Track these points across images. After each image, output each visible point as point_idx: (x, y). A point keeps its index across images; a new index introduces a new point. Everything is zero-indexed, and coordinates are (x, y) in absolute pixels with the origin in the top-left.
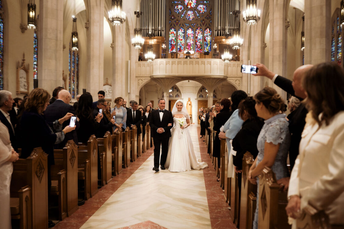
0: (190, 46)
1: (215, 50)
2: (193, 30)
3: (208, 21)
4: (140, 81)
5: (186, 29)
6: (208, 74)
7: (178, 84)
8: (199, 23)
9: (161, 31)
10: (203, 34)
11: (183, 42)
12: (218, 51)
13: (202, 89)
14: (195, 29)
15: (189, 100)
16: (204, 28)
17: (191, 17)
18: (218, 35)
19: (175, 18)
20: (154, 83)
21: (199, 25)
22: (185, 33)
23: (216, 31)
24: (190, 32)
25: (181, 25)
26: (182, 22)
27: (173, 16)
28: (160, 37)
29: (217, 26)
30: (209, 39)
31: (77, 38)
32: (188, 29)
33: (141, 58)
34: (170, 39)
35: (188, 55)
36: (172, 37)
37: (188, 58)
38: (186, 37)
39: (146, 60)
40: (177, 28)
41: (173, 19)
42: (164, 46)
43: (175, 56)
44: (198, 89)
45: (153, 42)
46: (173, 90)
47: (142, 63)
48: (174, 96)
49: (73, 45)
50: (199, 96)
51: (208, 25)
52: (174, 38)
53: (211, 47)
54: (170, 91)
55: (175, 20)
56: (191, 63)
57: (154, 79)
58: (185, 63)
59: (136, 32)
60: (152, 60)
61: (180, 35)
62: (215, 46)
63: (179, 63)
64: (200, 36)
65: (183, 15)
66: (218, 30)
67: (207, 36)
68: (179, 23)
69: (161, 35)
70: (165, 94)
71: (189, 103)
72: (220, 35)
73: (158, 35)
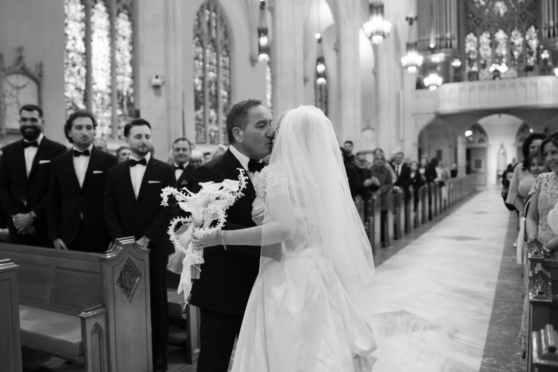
0: (501, 58)
1: (546, 60)
2: (505, 31)
3: (531, 15)
4: (419, 122)
5: (493, 31)
6: (531, 102)
7: (482, 122)
8: (516, 19)
9: (451, 39)
10: (524, 36)
11: (489, 53)
12: (550, 63)
13: (524, 128)
14: (508, 29)
15: (502, 146)
16: (524, 26)
17: (502, 12)
18: (549, 36)
19: (474, 16)
20: (441, 122)
21: (516, 23)
22: (492, 37)
23: (545, 29)
24: (500, 35)
25: (486, 27)
26: (486, 21)
27: (471, 13)
28: (449, 50)
29: (547, 21)
30: (534, 43)
31: (324, 64)
32: (497, 31)
33: (420, 86)
34: (467, 51)
35: (497, 74)
36: (470, 47)
37: (497, 79)
38: (494, 44)
39: (428, 88)
40: (478, 31)
41: (470, 19)
42: (457, 63)
43: (475, 76)
44: (517, 128)
45: (438, 58)
46: (474, 132)
47: (421, 92)
48: (477, 140)
49: (319, 75)
50: (518, 139)
51: (532, 21)
52: (473, 49)
53: (538, 56)
54: (468, 133)
55: (475, 19)
56: (503, 86)
57: (441, 117)
58: (492, 87)
59: (409, 46)
60: (437, 86)
61: (483, 42)
62: (545, 55)
63: (481, 88)
64: (518, 40)
65: (487, 10)
66: (549, 28)
67: (531, 39)
68: (482, 23)
69: (451, 46)
70: (460, 139)
71: (502, 151)
72: (554, 35)
73: (447, 47)
